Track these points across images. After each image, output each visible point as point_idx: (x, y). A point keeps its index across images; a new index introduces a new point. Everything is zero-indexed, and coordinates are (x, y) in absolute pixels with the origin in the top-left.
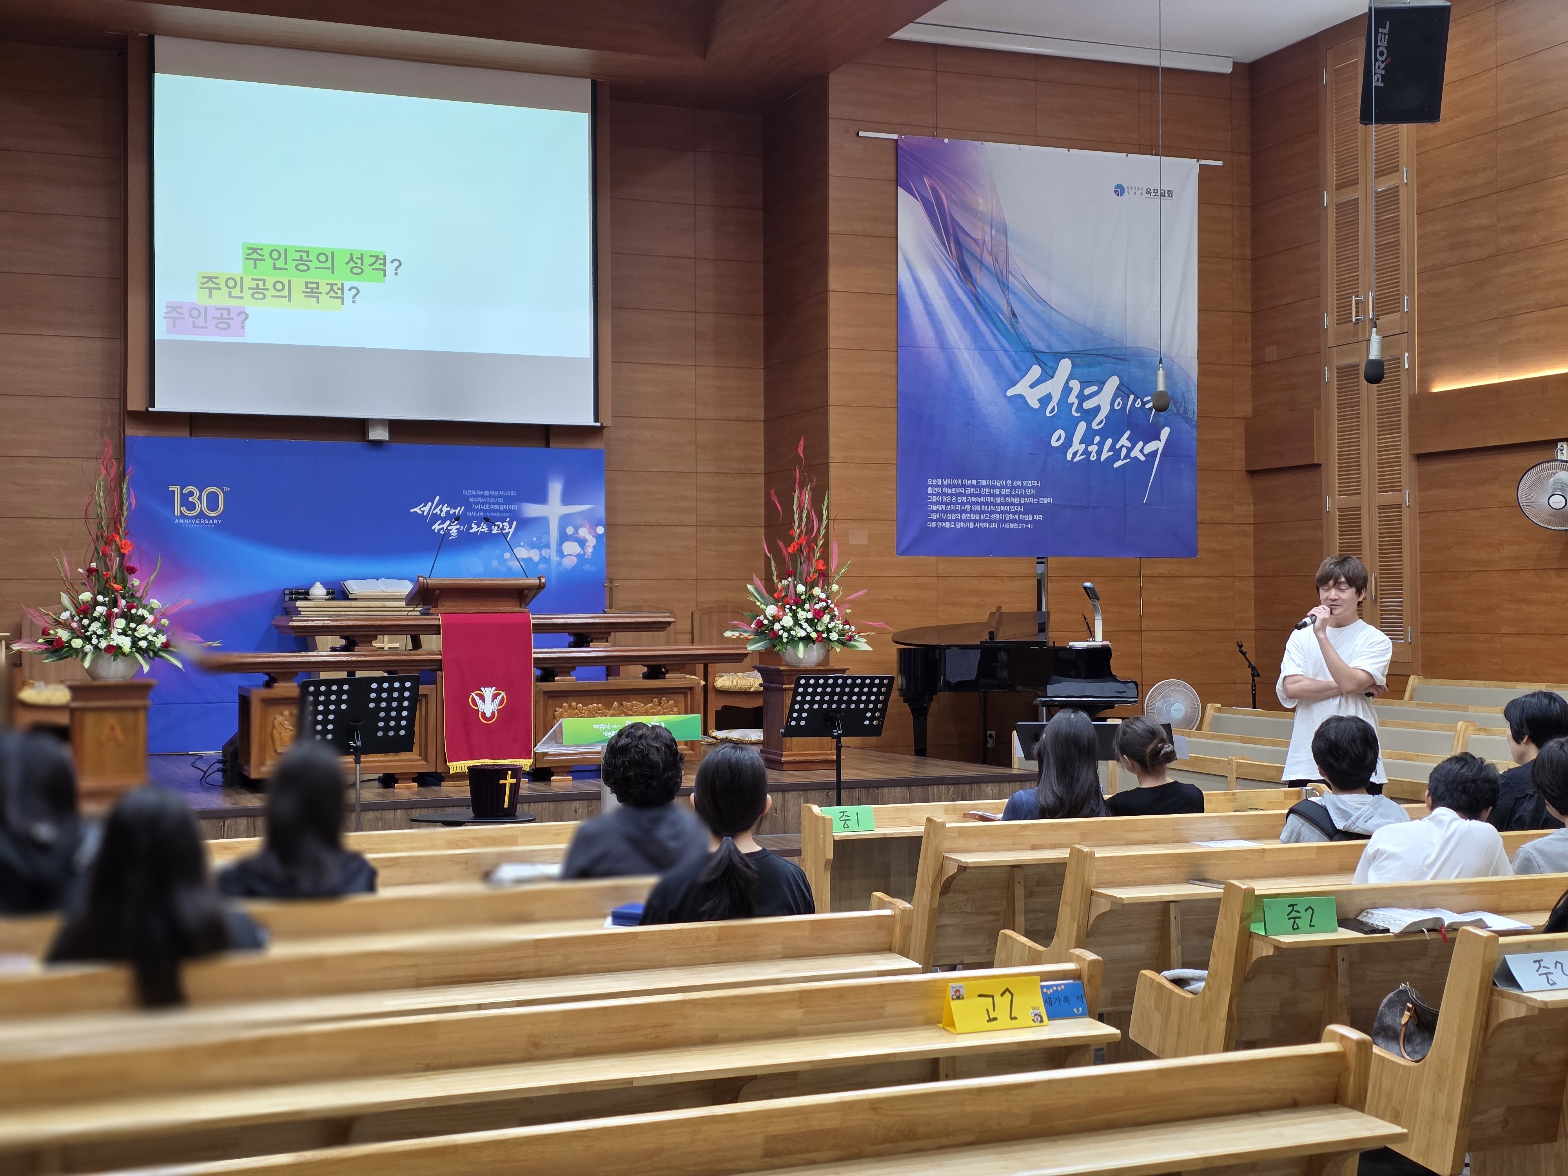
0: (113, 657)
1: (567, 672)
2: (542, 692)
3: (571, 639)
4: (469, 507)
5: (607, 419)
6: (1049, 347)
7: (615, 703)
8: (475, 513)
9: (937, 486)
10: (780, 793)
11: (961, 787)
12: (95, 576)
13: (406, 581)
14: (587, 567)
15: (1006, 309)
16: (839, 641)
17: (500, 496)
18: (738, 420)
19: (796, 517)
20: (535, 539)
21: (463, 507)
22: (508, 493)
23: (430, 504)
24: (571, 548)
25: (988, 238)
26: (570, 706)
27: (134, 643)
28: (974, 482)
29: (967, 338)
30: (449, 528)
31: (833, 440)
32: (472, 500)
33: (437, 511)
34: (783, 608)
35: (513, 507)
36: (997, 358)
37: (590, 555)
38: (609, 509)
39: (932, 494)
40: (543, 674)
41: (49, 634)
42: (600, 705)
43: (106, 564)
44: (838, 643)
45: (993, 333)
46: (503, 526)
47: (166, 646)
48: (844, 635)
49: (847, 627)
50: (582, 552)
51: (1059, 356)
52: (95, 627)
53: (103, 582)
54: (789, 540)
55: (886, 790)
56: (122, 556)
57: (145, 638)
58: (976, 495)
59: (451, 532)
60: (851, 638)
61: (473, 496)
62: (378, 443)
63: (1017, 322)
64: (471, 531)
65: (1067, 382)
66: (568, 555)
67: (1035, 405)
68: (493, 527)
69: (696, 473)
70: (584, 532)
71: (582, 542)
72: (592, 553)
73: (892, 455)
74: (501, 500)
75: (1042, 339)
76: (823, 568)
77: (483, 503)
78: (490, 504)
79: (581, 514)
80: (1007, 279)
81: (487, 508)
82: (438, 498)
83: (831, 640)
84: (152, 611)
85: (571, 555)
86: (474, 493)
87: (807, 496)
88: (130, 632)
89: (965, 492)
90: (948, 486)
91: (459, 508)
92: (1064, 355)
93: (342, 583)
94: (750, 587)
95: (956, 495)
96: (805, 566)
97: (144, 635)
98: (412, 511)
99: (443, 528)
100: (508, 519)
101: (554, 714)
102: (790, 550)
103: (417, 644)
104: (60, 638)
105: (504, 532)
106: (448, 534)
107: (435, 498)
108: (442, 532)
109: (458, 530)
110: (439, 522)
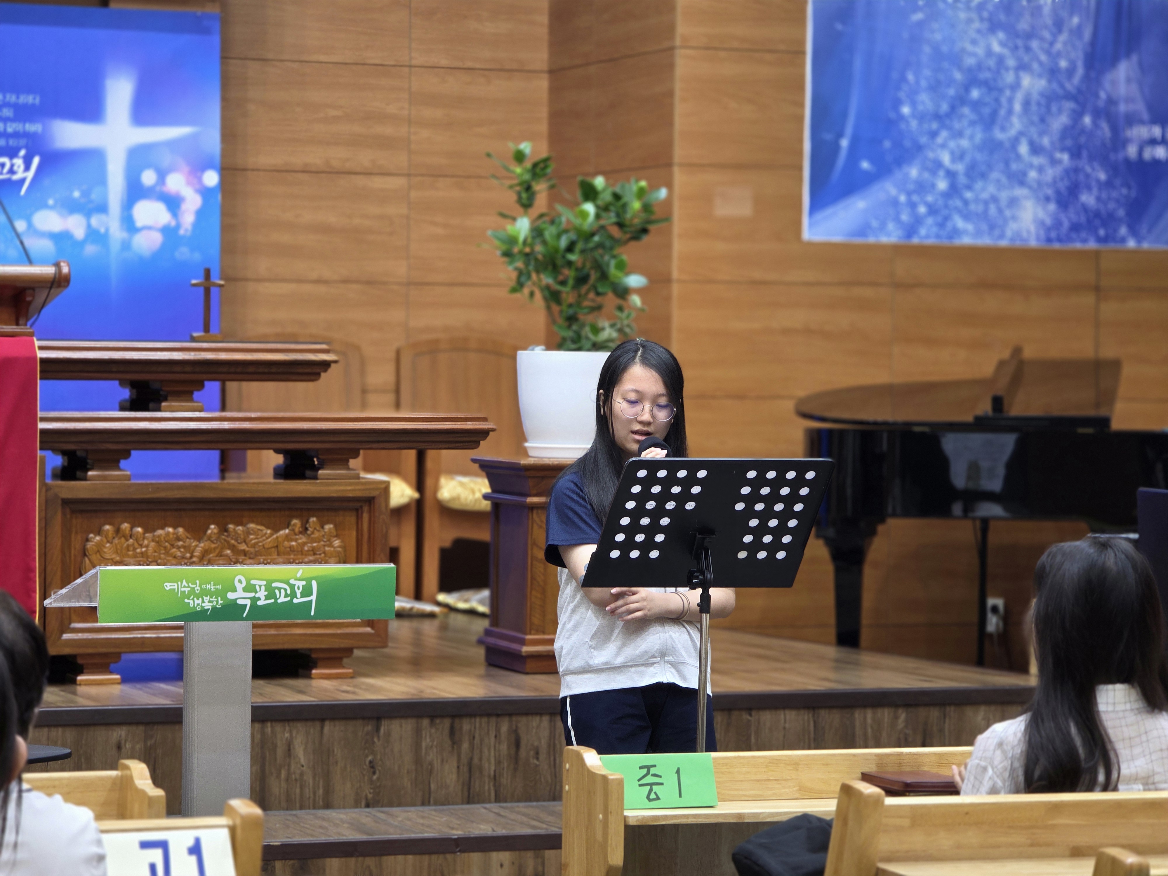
1: (110, 460)
2: (60, 502)
3: (126, 393)
7: (212, 526)
10: (546, 719)
11: (922, 712)
14: (183, 253)
17: (6, 105)
20: (76, 194)
22: (23, 99)
24: (151, 213)
26: (118, 531)
35: (32, 127)
37: (190, 227)
38: (228, 136)
40: (66, 464)
42: (181, 530)
46: (12, 166)
50: (173, 223)
55: (767, 717)
66: (144, 227)
69: (410, 66)
70: (176, 182)
71: (173, 203)
72: (193, 225)
74: (8, 113)
79: (172, 144)
85: (150, 228)
100: (22, 153)
101: (84, 546)
105: (15, 177)
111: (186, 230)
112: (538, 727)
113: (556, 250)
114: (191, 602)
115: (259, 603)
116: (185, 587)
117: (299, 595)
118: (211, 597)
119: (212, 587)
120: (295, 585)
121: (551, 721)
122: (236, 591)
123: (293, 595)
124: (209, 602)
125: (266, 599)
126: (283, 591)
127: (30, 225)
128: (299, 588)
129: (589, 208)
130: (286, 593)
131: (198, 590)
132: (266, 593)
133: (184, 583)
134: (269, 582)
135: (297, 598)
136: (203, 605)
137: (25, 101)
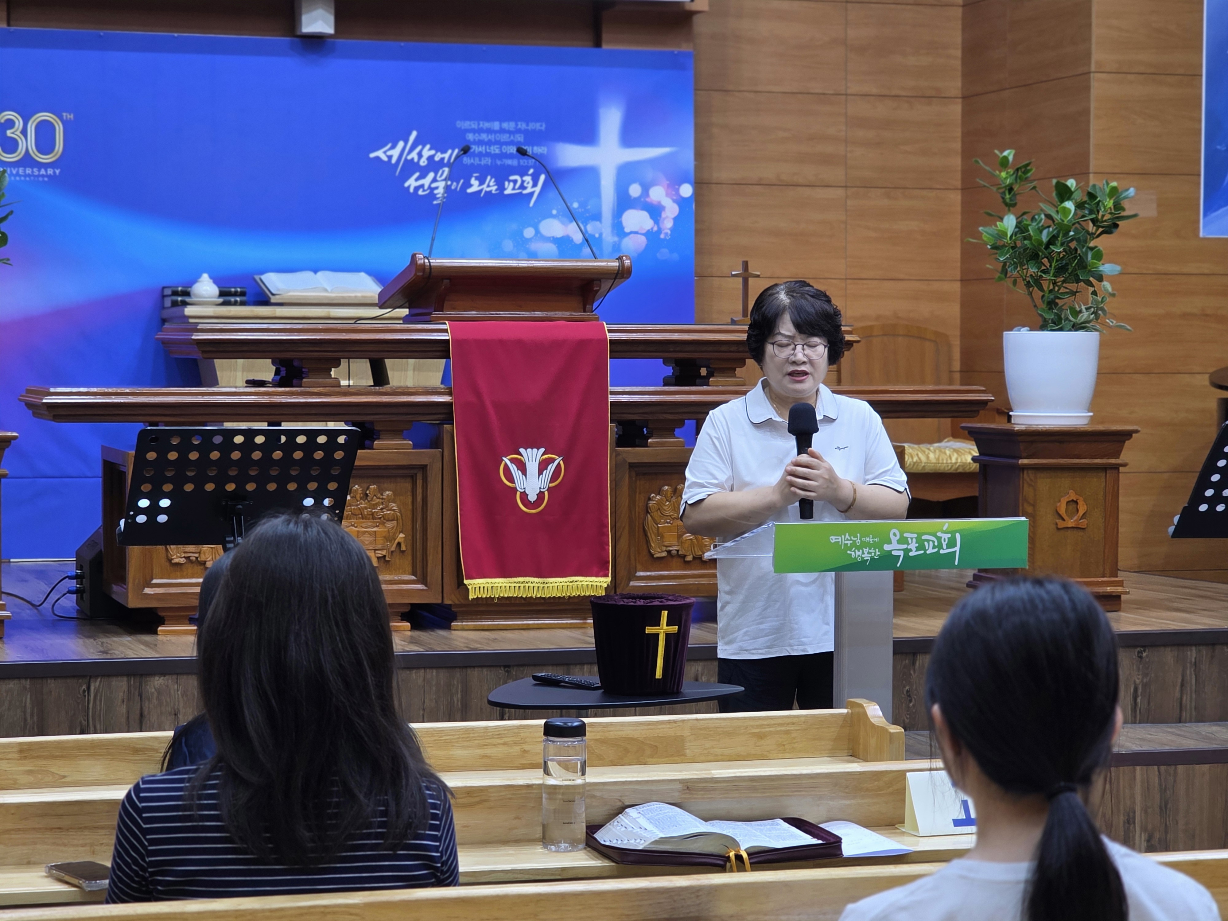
1: (667, 430)
2: (627, 466)
4: (465, 150)
8: (477, 159)
13: (363, 274)
14: (664, 254)
17: (518, 131)
20: (575, 205)
21: (456, 151)
22: (532, 126)
23: (401, 144)
24: (637, 220)
30: (433, 185)
32: (470, 137)
33: (414, 155)
35: (539, 150)
37: (669, 232)
38: (700, 155)
46: (523, 182)
50: (655, 229)
59: (436, 192)
61: (473, 131)
62: (317, 39)
64: (469, 191)
66: (631, 233)
68: (506, 183)
69: (846, 95)
70: (658, 194)
71: (655, 211)
72: (673, 230)
74: (519, 138)
77: (489, 143)
78: (501, 144)
79: (653, 162)
81: (497, 151)
82: (414, 134)
85: (636, 233)
86: (474, 125)
91: (450, 152)
93: (257, 277)
98: (372, 155)
99: (422, 186)
100: (531, 171)
101: (647, 504)
103: (380, 376)
105: (525, 192)
106: (432, 195)
107: (409, 134)
108: (420, 192)
109: (447, 188)
110: (417, 175)
111: (666, 234)
113: (1040, 242)
114: (853, 553)
115: (911, 554)
116: (848, 540)
117: (945, 547)
118: (870, 549)
119: (871, 540)
120: (941, 537)
122: (891, 543)
123: (940, 546)
124: (869, 553)
125: (916, 551)
126: (931, 543)
127: (537, 231)
128: (945, 541)
129: (1069, 205)
130: (934, 545)
131: (858, 542)
132: (917, 545)
133: (847, 536)
134: (920, 535)
135: (943, 549)
136: (863, 556)
137: (533, 128)
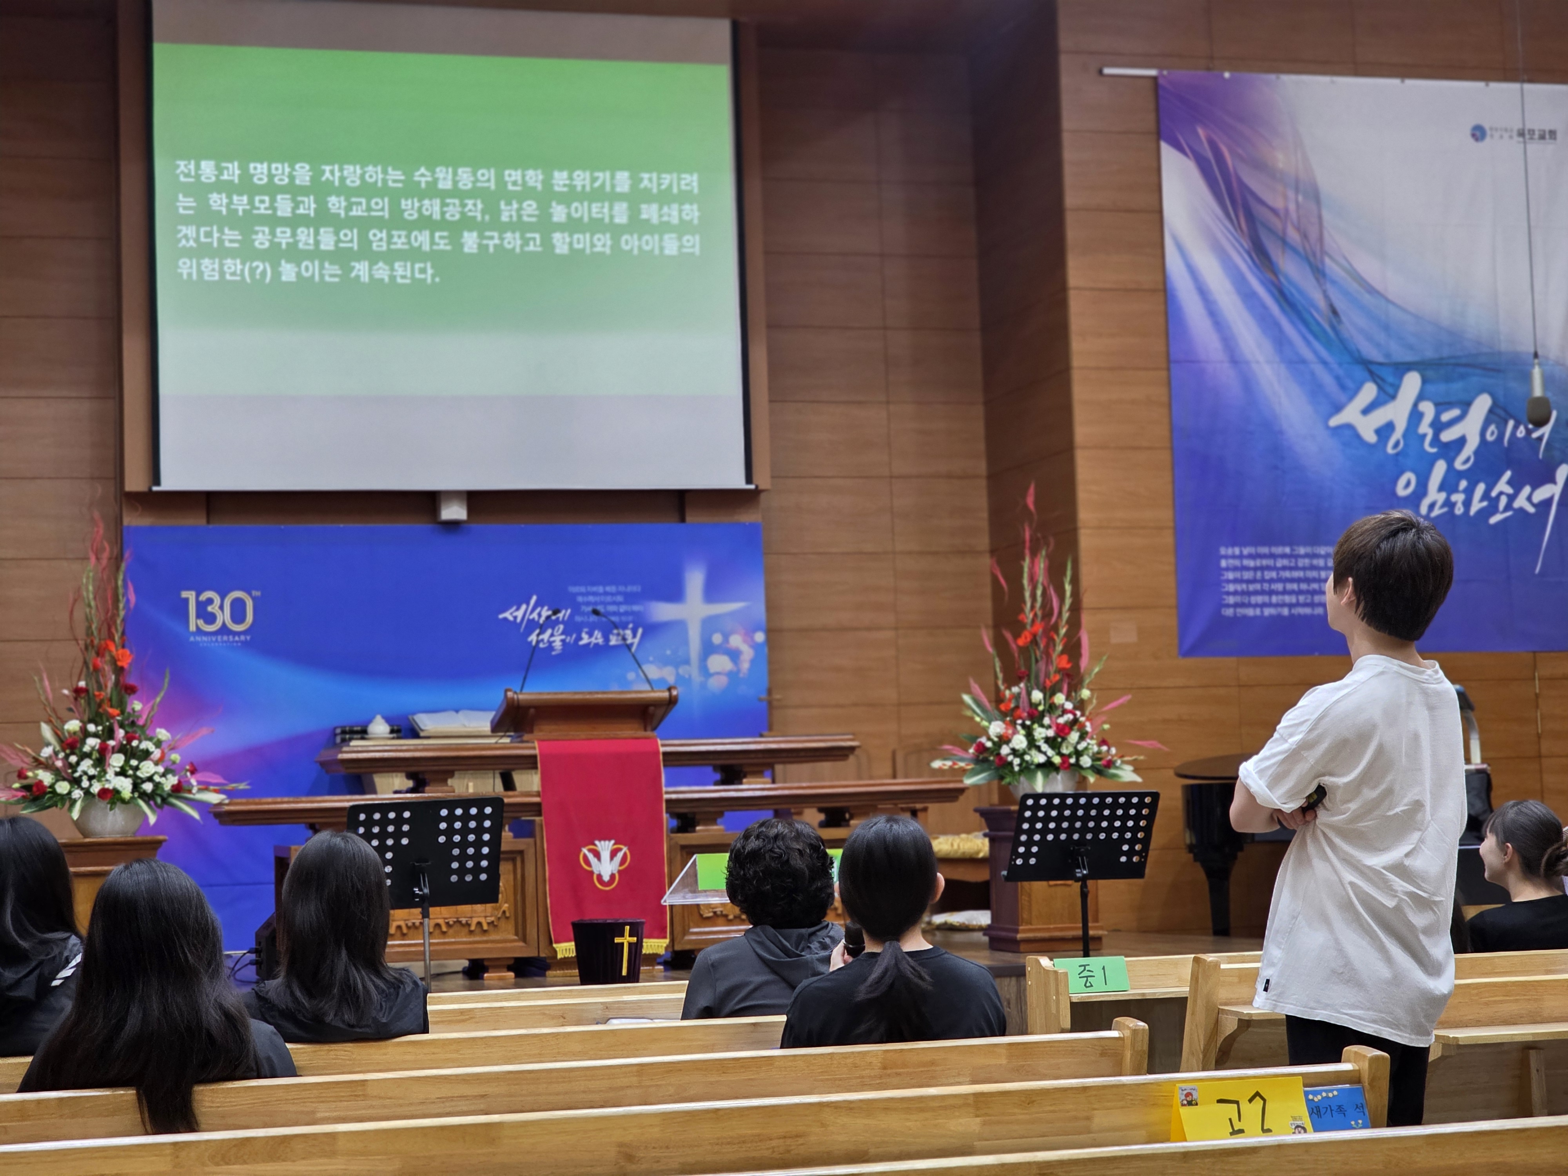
0: (109, 806)
1: (711, 819)
3: (718, 776)
4: (577, 610)
5: (763, 480)
6: (1388, 355)
8: (586, 617)
9: (1234, 557)
10: (1014, 979)
12: (84, 698)
13: (481, 712)
14: (743, 690)
15: (1322, 304)
16: (1093, 768)
17: (619, 593)
18: (949, 476)
19: (1027, 594)
20: (668, 652)
21: (569, 611)
22: (630, 589)
23: (524, 607)
24: (719, 663)
25: (1292, 207)
27: (136, 787)
28: (1287, 550)
29: (1268, 346)
30: (552, 639)
31: (1083, 495)
32: (580, 599)
33: (535, 615)
34: (1013, 724)
35: (636, 608)
36: (1313, 374)
37: (747, 672)
38: (771, 607)
39: (1227, 569)
40: (680, 825)
41: (26, 777)
43: (98, 682)
44: (1093, 771)
45: (1305, 338)
46: (624, 635)
47: (177, 789)
48: (1100, 759)
49: (1104, 748)
50: (735, 669)
51: (1402, 368)
52: (86, 765)
53: (94, 707)
54: (1018, 628)
56: (119, 671)
57: (150, 779)
58: (1291, 569)
59: (554, 644)
60: (1110, 764)
61: (582, 594)
62: (453, 525)
63: (1340, 321)
64: (582, 643)
65: (1415, 405)
66: (715, 673)
67: (1370, 437)
68: (611, 636)
69: (894, 553)
71: (734, 655)
72: (750, 670)
73: (1166, 515)
74: (620, 598)
75: (1378, 345)
76: (1068, 666)
77: (596, 604)
78: (605, 604)
79: (732, 614)
80: (1323, 262)
81: (602, 610)
82: (534, 598)
83: (1081, 767)
84: (158, 744)
85: (720, 673)
86: (582, 589)
87: (1041, 565)
88: (131, 772)
89: (1275, 564)
90: (1251, 556)
91: (563, 612)
92: (1408, 367)
93: (410, 717)
94: (967, 698)
95: (1262, 569)
96: (1042, 665)
97: (148, 775)
98: (501, 616)
99: (542, 641)
100: (631, 625)
102: (1021, 642)
103: (509, 784)
104: (41, 782)
105: (626, 643)
106: (550, 647)
107: (530, 598)
108: (541, 645)
109: (563, 641)
110: (537, 631)
111: (744, 674)
112: (1009, 985)
121: (1017, 981)
137: (631, 591)
